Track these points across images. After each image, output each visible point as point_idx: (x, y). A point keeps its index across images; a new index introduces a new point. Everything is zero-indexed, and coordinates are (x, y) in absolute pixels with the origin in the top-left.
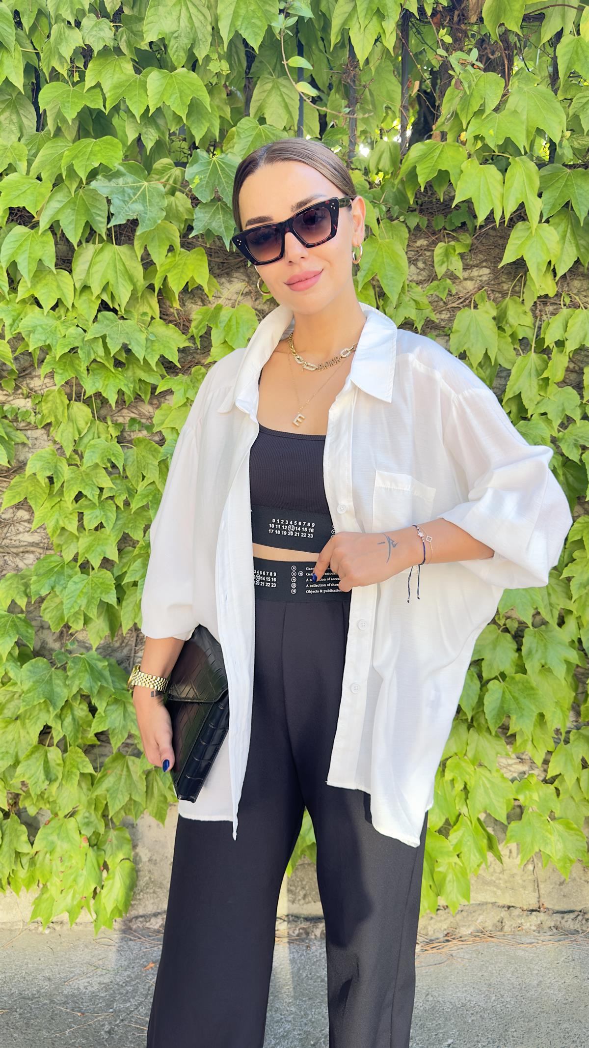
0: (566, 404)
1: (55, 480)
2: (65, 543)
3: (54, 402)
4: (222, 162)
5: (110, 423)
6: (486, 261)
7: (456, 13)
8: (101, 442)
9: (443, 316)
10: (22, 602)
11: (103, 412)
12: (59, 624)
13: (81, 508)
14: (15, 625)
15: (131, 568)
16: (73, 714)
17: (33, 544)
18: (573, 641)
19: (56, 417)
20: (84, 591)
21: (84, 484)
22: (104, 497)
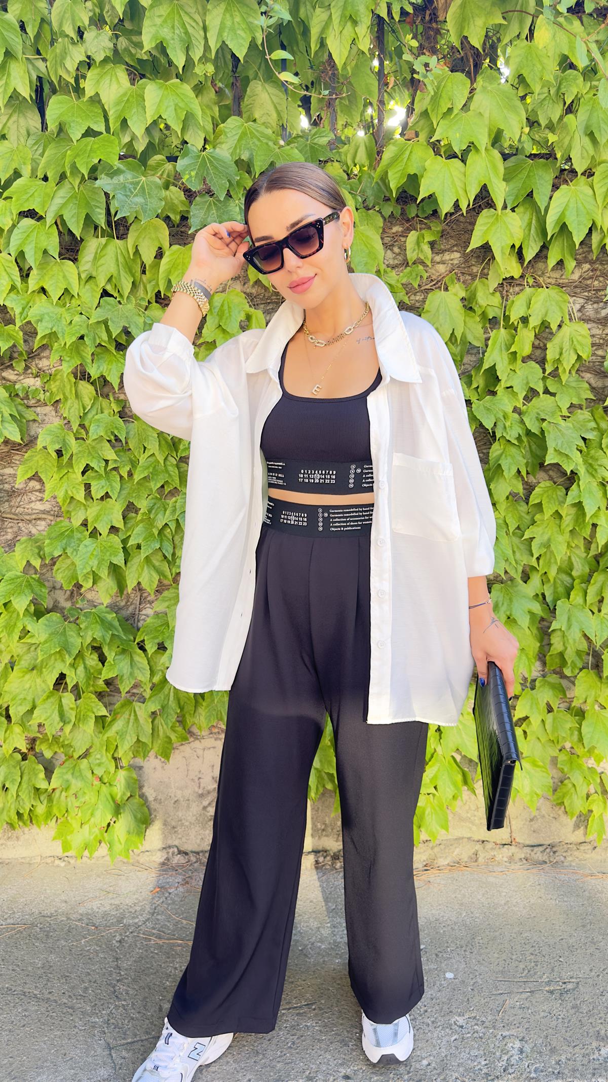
0: (530, 378)
1: (64, 452)
2: (74, 510)
3: (62, 381)
4: (212, 157)
5: (112, 399)
6: (456, 245)
7: (428, 12)
8: (106, 417)
9: (417, 298)
10: (37, 563)
11: (106, 390)
12: (70, 582)
13: (88, 479)
14: (30, 585)
15: (134, 532)
16: (84, 664)
17: (44, 512)
18: (537, 595)
19: (64, 394)
20: (95, 553)
21: (91, 457)
22: (109, 468)
